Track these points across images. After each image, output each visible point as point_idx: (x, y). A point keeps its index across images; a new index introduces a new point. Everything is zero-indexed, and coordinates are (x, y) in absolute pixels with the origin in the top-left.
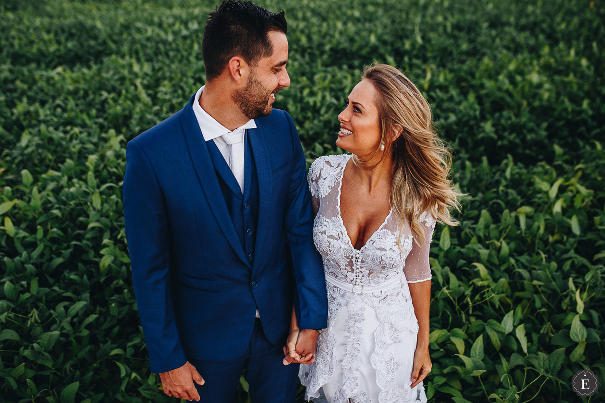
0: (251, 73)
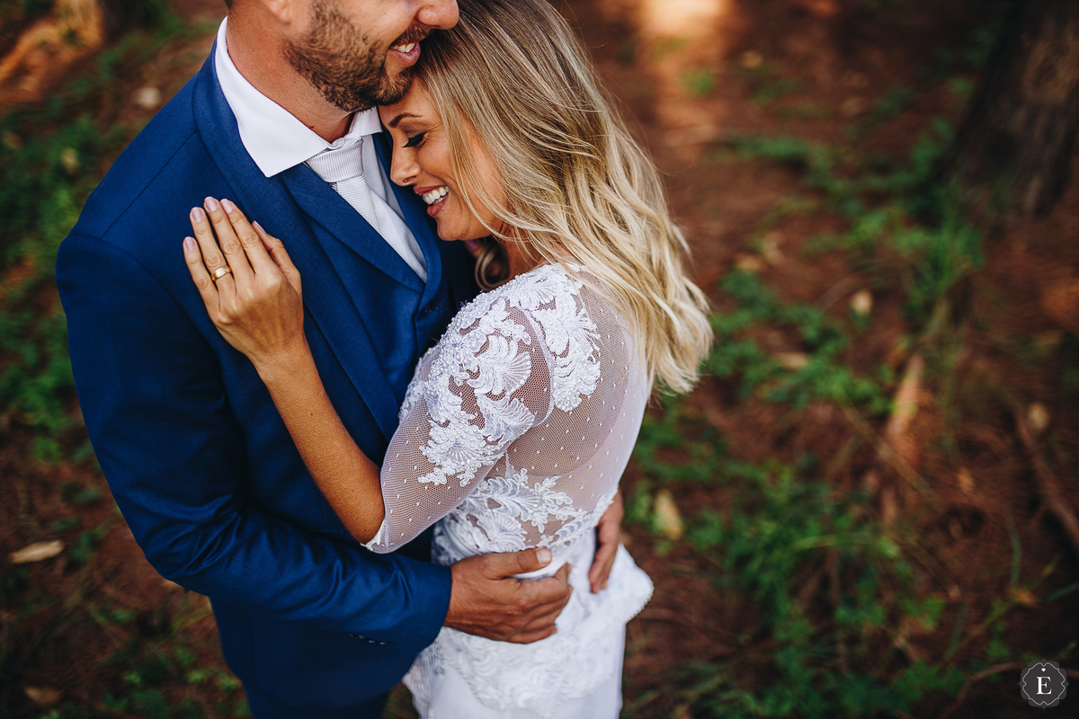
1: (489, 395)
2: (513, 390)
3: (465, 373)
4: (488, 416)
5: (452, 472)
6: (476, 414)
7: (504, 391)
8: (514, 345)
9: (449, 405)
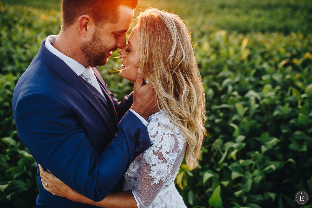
0: (96, 32)
1: (166, 153)
2: (172, 149)
3: (158, 148)
4: (167, 159)
5: (160, 179)
6: (163, 160)
7: (170, 150)
8: (170, 135)
9: (155, 159)
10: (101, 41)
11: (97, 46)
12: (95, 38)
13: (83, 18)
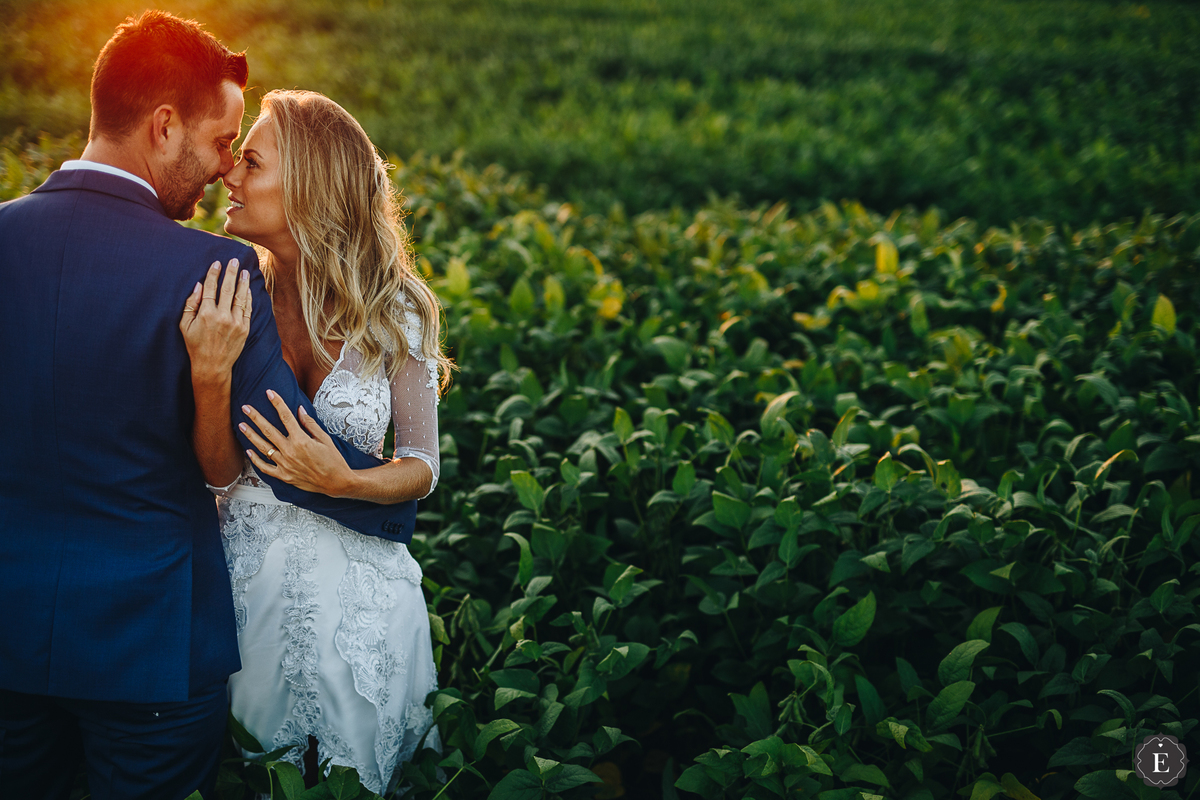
10: (197, 159)
11: (191, 170)
12: (186, 153)
13: (163, 110)
